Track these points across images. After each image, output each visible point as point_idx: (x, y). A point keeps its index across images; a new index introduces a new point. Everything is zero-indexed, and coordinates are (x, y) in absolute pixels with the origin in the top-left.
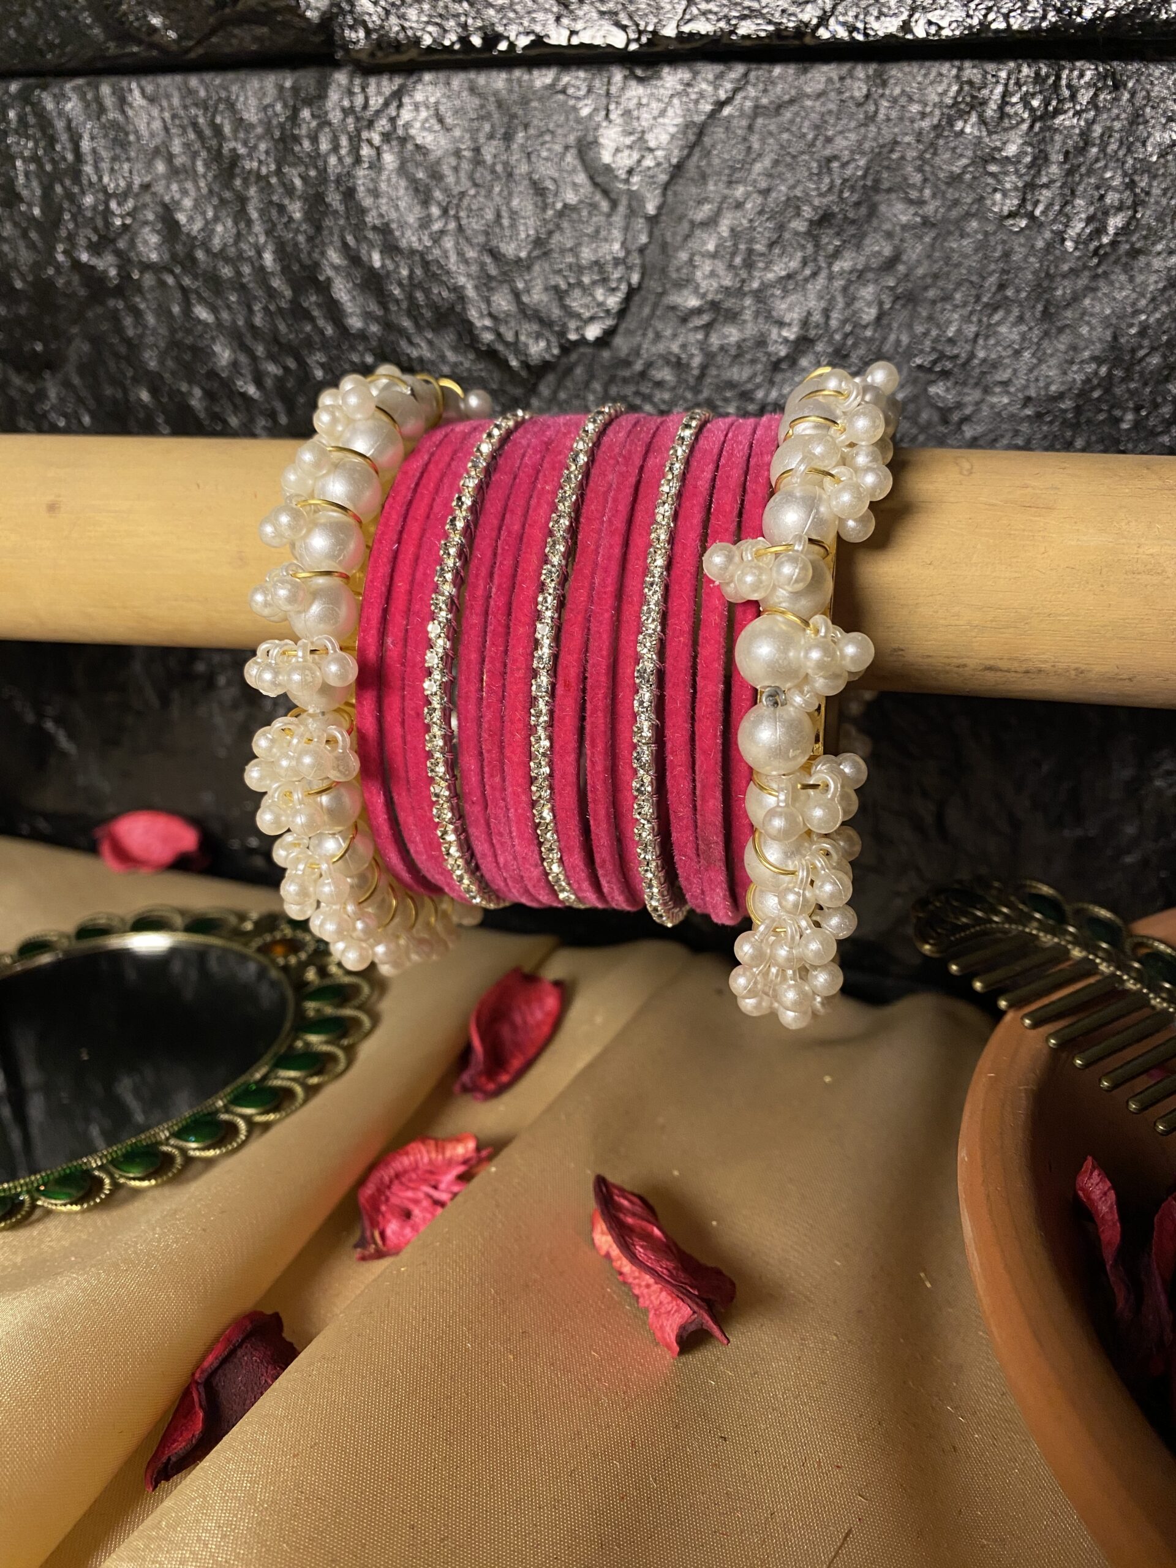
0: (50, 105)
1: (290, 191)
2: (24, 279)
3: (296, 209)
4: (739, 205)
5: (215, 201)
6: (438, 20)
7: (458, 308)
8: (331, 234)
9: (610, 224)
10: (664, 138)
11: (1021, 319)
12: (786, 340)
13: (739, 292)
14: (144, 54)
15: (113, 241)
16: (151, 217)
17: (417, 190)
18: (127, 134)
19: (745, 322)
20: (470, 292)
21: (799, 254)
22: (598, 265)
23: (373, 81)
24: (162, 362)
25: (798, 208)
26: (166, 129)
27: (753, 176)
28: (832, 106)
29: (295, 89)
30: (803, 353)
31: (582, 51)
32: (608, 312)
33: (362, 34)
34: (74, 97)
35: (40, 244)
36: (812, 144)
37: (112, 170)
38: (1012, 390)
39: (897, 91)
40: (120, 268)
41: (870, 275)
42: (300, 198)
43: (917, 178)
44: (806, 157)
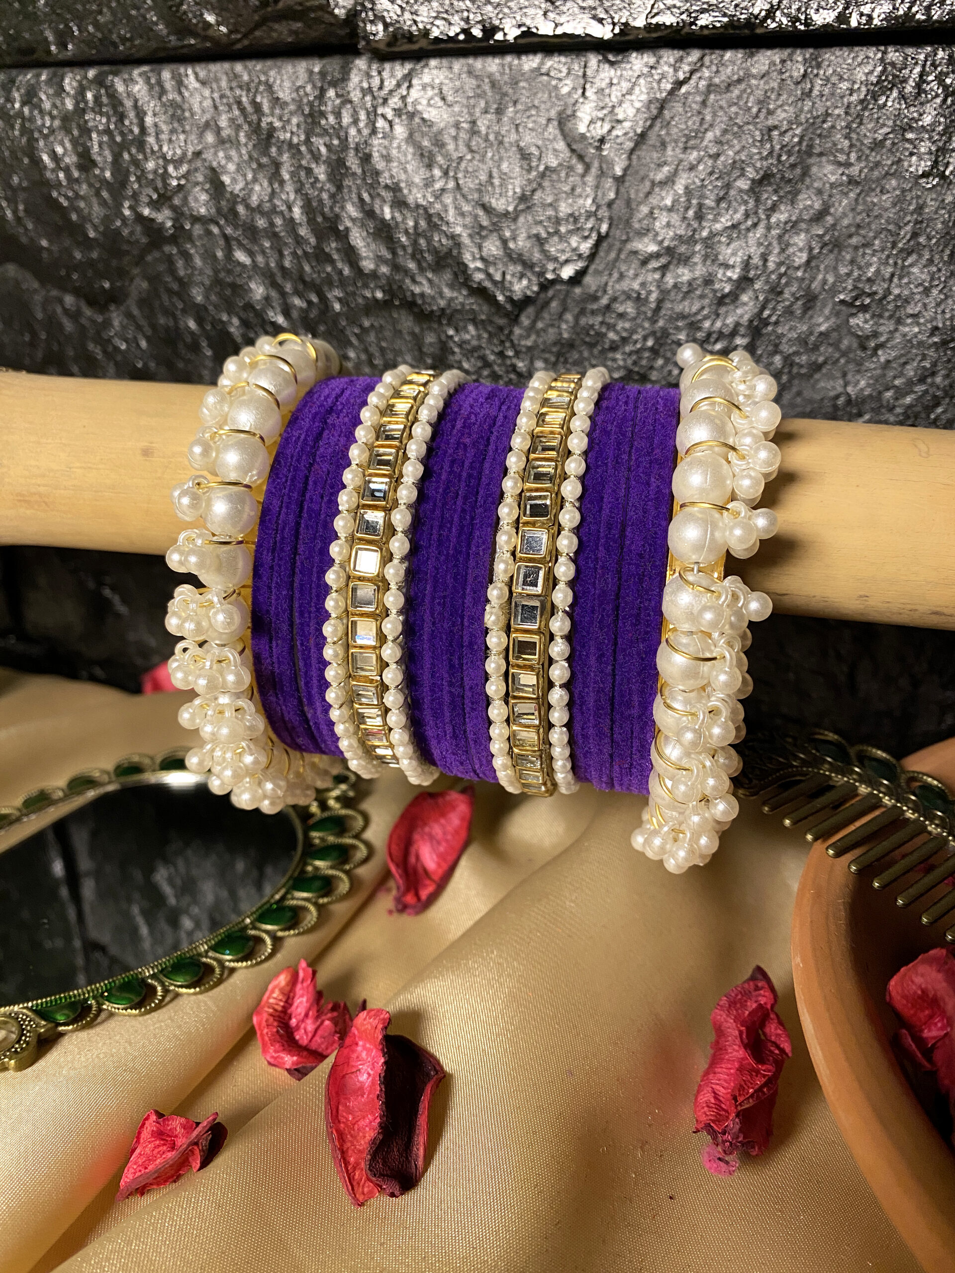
0: (120, 87)
1: (316, 157)
2: (95, 228)
3: (321, 172)
4: (692, 168)
5: (254, 166)
6: (445, 16)
7: (455, 252)
8: (350, 191)
9: (584, 183)
10: (631, 112)
11: (931, 261)
12: (730, 279)
13: (691, 240)
14: (198, 46)
15: (170, 199)
16: (200, 178)
17: (422, 155)
18: (183, 111)
19: (696, 264)
20: (466, 240)
21: (743, 208)
22: (574, 218)
23: (387, 66)
24: (207, 297)
25: (743, 169)
26: (216, 107)
27: (705, 143)
28: (775, 85)
29: (323, 74)
30: (744, 290)
31: (565, 40)
32: (580, 256)
33: (380, 27)
34: (140, 81)
35: (110, 201)
36: (757, 116)
37: (170, 141)
38: (922, 321)
39: (830, 71)
40: (175, 220)
41: (803, 226)
42: (324, 162)
43: (846, 143)
44: (751, 127)
